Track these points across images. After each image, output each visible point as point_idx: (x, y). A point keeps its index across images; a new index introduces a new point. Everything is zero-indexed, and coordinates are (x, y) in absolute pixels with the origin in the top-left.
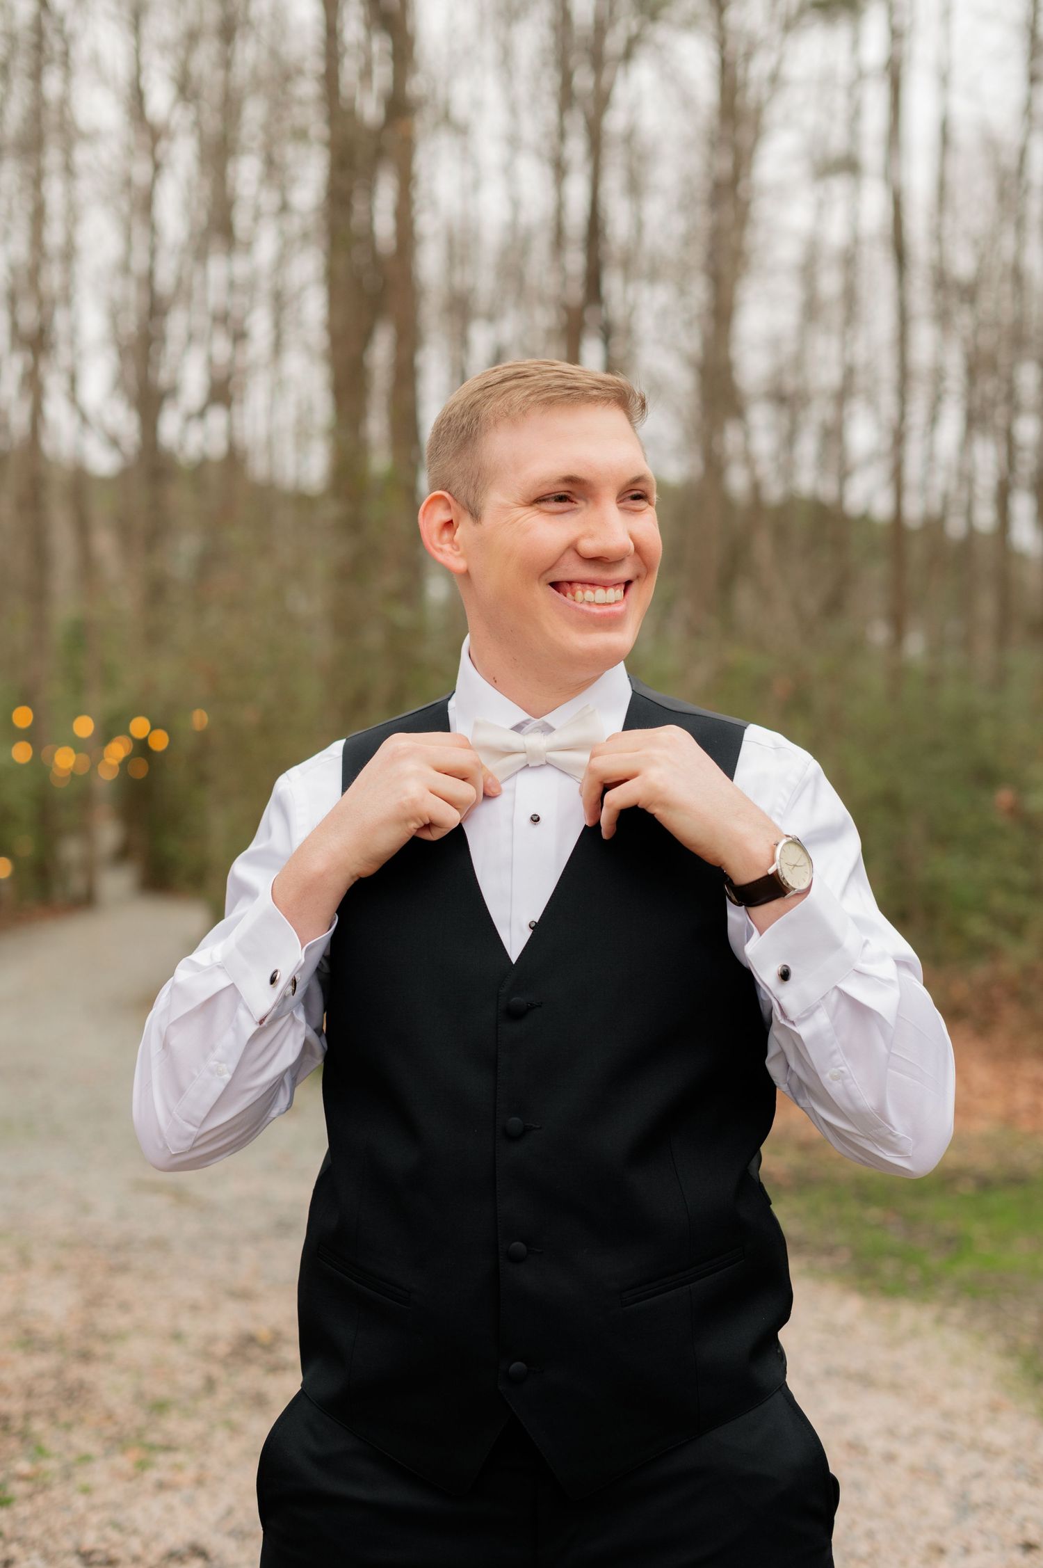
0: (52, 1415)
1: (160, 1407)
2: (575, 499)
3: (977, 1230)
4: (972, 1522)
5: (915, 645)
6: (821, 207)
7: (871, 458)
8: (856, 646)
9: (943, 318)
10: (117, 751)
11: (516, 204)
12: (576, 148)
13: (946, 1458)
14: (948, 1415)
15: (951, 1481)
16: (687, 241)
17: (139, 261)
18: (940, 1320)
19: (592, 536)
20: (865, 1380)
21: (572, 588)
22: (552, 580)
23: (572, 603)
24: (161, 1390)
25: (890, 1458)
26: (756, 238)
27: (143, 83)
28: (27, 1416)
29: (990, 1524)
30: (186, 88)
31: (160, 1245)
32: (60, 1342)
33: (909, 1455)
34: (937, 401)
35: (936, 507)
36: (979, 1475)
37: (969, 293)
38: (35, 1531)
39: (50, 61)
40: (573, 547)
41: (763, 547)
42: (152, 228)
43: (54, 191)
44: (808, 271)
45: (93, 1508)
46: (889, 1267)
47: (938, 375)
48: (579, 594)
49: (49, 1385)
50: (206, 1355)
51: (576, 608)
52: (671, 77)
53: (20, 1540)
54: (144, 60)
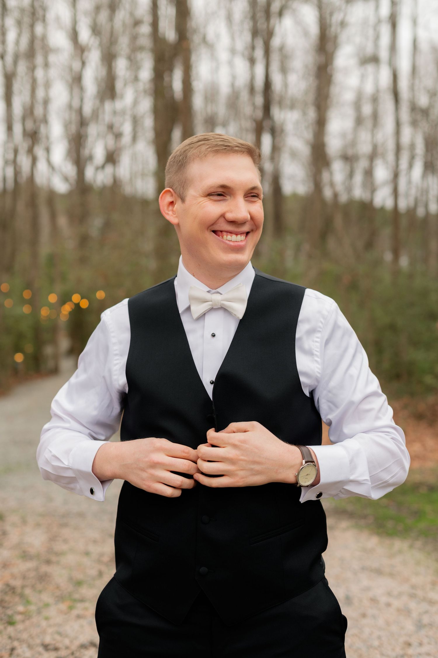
0: (33, 587)
1: (79, 583)
2: (225, 195)
3: (428, 508)
4: (423, 632)
5: (404, 262)
6: (363, 77)
7: (385, 184)
8: (378, 263)
9: (414, 123)
10: (67, 308)
11: (234, 77)
12: (259, 53)
13: (413, 605)
14: (414, 587)
15: (415, 615)
16: (306, 92)
17: (76, 103)
18: (411, 547)
19: (231, 212)
20: (379, 572)
21: (222, 234)
22: (213, 229)
23: (221, 239)
24: (79, 576)
25: (388, 605)
26: (334, 90)
27: (77, 28)
28: (23, 587)
29: (431, 633)
30: (95, 30)
31: (81, 515)
32: (37, 556)
33: (396, 603)
34: (412, 158)
35: (412, 203)
36: (426, 612)
37: (425, 112)
38: (25, 636)
39: (37, 19)
40: (223, 216)
41: (338, 221)
42: (82, 89)
43: (39, 73)
44: (357, 105)
45: (50, 626)
46: (390, 524)
47: (412, 147)
48: (225, 237)
49: (32, 574)
50: (99, 561)
51: (223, 242)
52: (298, 22)
53: (18, 639)
54: (78, 18)
